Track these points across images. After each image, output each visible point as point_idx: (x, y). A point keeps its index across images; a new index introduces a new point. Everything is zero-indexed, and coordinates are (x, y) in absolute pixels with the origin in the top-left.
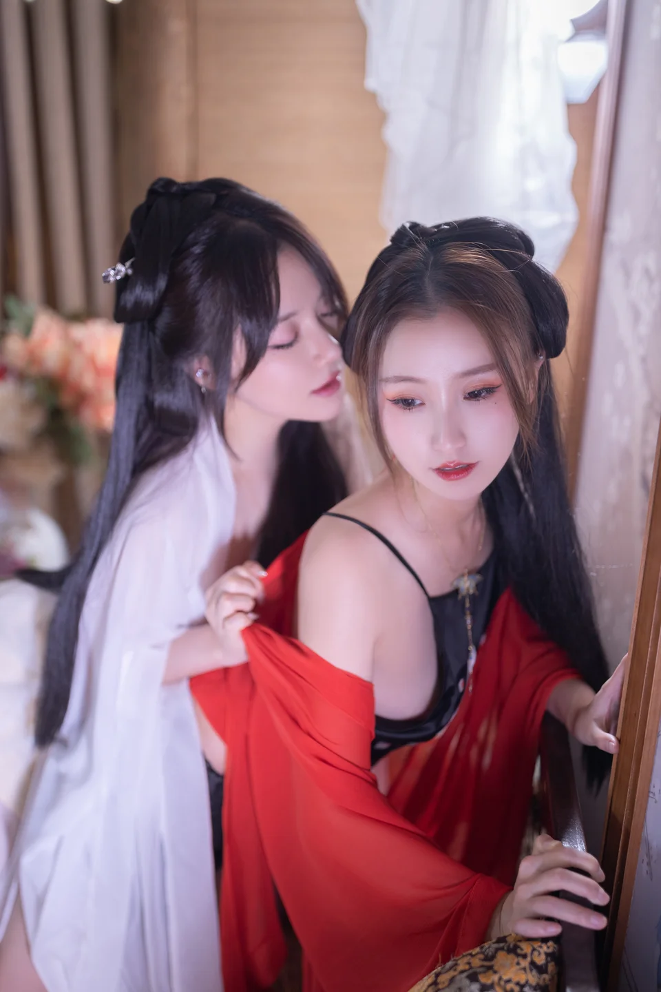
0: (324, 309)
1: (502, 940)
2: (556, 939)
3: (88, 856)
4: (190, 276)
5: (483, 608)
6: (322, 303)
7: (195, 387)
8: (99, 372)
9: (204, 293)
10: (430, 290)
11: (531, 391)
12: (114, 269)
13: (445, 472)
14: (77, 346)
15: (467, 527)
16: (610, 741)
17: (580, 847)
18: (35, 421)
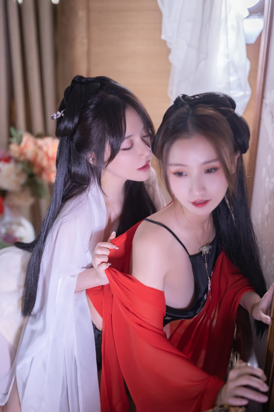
0: (145, 134)
1: (222, 406)
2: (246, 406)
3: (44, 366)
4: (88, 118)
5: (212, 261)
6: (144, 131)
7: (89, 165)
8: (49, 158)
9: (94, 125)
10: (190, 126)
11: (233, 168)
12: (56, 114)
13: (196, 204)
14: (40, 148)
15: (206, 225)
16: (268, 319)
17: (256, 366)
18: (23, 179)
